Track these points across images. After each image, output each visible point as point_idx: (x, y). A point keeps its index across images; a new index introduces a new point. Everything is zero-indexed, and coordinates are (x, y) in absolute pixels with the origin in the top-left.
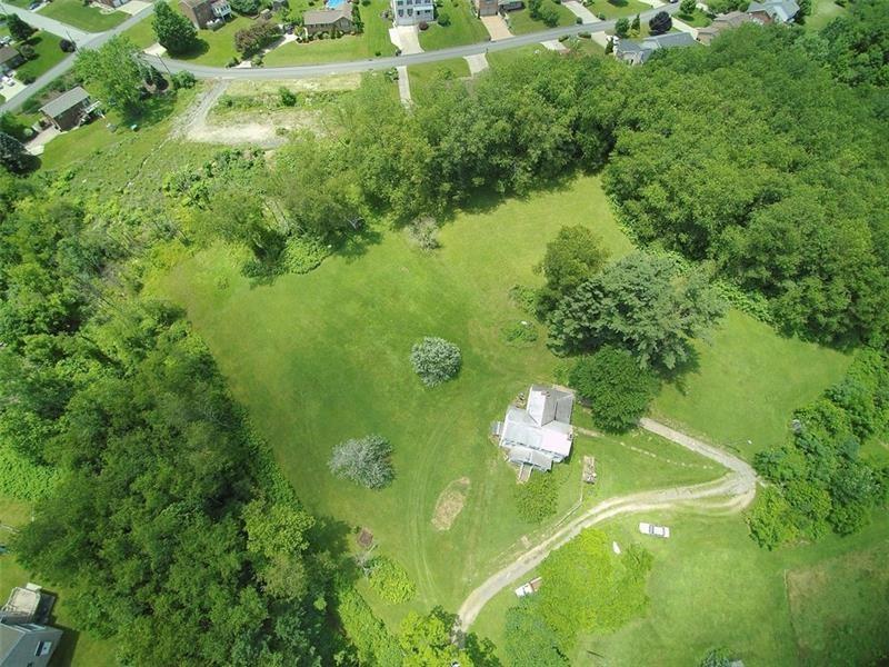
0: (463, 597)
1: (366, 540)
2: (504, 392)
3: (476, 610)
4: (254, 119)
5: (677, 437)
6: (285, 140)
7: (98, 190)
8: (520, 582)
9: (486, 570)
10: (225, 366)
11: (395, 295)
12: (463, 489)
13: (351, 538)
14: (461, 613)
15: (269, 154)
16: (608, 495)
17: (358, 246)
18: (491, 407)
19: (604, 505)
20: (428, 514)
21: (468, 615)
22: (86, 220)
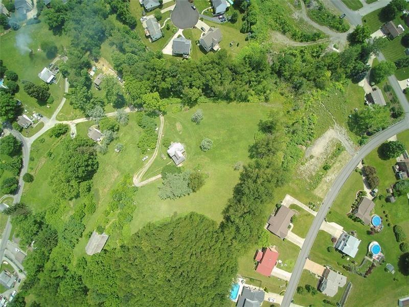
0: (165, 119)
1: (186, 110)
2: (190, 154)
3: (161, 120)
4: (326, 153)
5: (154, 179)
6: (307, 156)
7: (328, 96)
8: (159, 130)
9: (165, 126)
10: (243, 104)
11: (231, 149)
12: (180, 132)
13: (189, 107)
14: (163, 117)
15: (304, 148)
16: (157, 157)
17: (252, 151)
18: (189, 148)
19: (156, 154)
20: (181, 123)
21: (162, 118)
22: (319, 89)
